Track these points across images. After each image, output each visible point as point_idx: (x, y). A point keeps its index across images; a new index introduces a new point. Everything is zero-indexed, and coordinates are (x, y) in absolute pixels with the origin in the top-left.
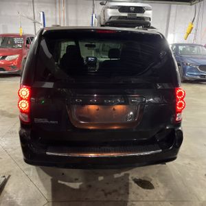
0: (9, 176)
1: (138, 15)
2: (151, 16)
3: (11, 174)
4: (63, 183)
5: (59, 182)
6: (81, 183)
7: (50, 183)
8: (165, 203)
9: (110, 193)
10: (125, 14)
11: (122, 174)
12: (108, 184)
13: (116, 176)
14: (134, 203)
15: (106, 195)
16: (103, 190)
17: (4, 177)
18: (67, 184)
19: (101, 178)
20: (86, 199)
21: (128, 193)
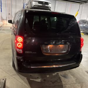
0: (6, 79)
1: (46, 5)
2: (51, 7)
3: (6, 78)
4: (32, 80)
5: (31, 79)
6: (41, 79)
7: (27, 80)
8: (77, 84)
9: (54, 82)
10: (41, 5)
11: (56, 73)
12: (51, 78)
13: (54, 74)
14: (65, 85)
15: (53, 83)
16: (51, 81)
17: (4, 80)
18: (34, 80)
19: (48, 76)
20: (46, 86)
21: (61, 82)
